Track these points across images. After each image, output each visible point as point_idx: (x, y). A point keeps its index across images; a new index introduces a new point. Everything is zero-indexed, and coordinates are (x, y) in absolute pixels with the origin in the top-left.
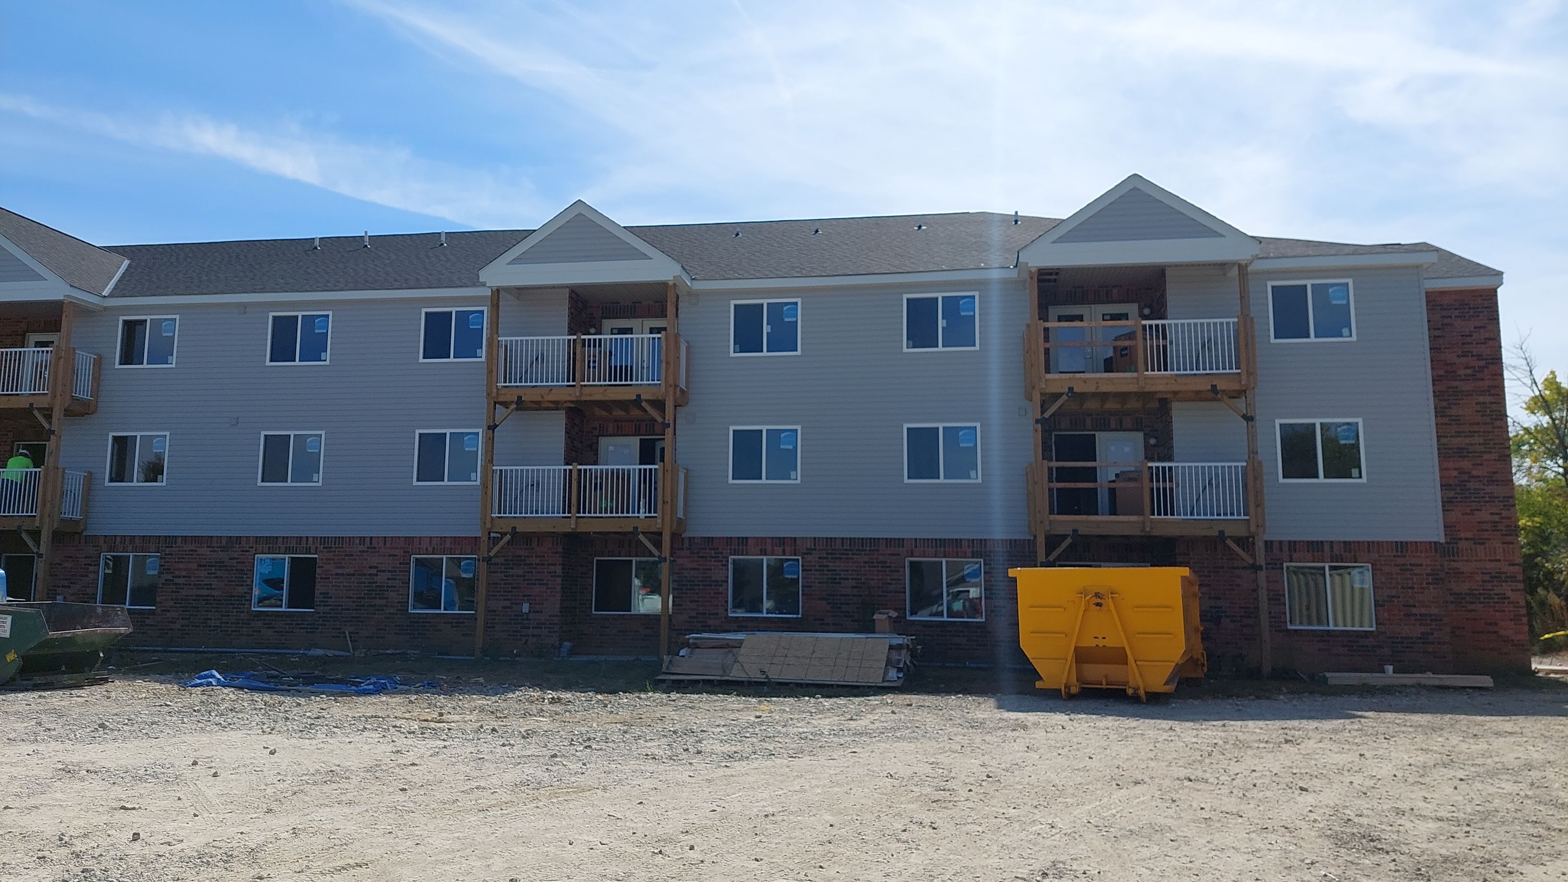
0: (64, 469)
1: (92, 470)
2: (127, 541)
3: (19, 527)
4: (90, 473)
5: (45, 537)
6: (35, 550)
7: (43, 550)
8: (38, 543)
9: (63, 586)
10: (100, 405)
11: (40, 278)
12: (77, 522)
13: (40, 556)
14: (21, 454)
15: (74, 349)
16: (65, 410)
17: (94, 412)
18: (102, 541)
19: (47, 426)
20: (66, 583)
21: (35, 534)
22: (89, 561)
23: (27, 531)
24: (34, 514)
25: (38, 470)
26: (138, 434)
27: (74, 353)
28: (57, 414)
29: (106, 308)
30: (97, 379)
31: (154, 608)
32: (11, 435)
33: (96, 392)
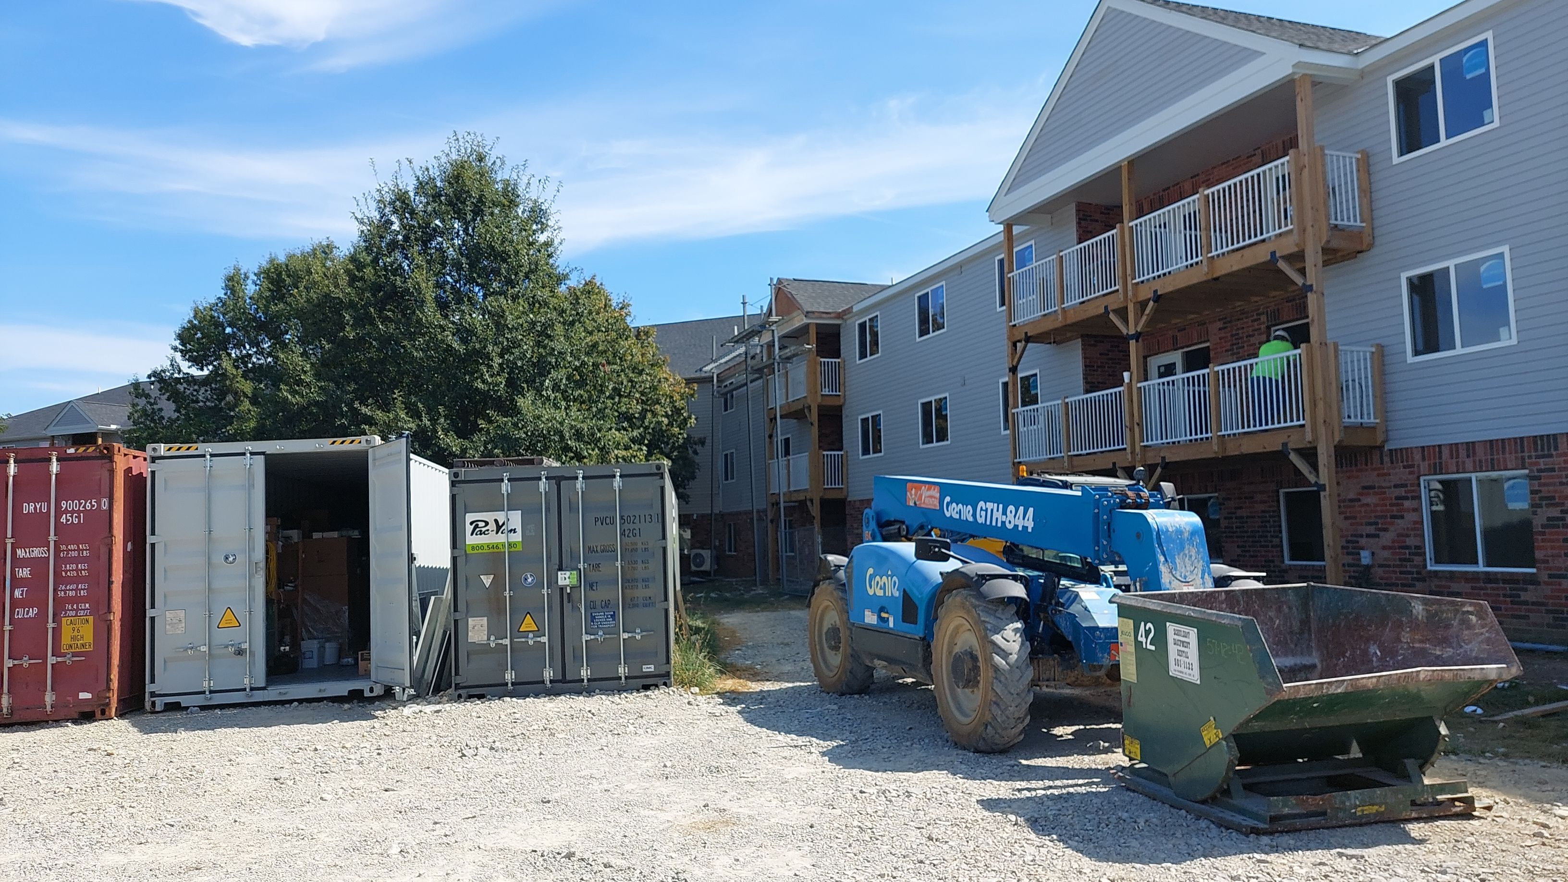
0: (1336, 345)
1: (1383, 342)
2: (1463, 453)
3: (1285, 445)
4: (1381, 347)
5: (1324, 457)
6: (1312, 478)
7: (1324, 479)
8: (1315, 467)
9: (1368, 536)
10: (1377, 232)
11: (1257, 54)
12: (1372, 429)
13: (1323, 487)
14: (1277, 338)
15: (1322, 148)
16: (1325, 251)
17: (1371, 246)
18: (1418, 457)
19: (1299, 281)
20: (1371, 529)
21: (1310, 454)
22: (1402, 492)
23: (1294, 450)
24: (1302, 422)
25: (1298, 351)
26: (1451, 264)
27: (1324, 155)
28: (1312, 259)
29: (1363, 74)
30: (1367, 191)
31: (1534, 570)
32: (1263, 318)
33: (1369, 211)
